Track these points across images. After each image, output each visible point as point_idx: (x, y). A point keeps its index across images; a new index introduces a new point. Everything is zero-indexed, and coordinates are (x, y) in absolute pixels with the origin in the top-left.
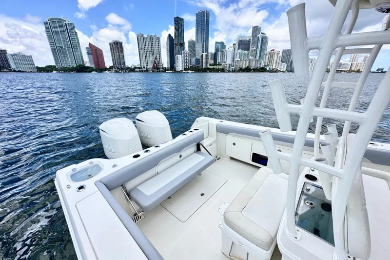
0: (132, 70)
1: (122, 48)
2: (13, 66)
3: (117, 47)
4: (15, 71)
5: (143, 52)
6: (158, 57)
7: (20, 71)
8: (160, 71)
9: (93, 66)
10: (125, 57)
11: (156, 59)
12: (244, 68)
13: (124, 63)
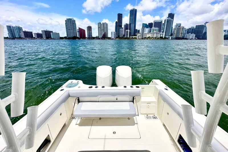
1: (91, 29)
2: (52, 37)
3: (89, 28)
4: (52, 39)
5: (100, 28)
7: (54, 39)
9: (79, 36)
11: (105, 33)
13: (92, 35)
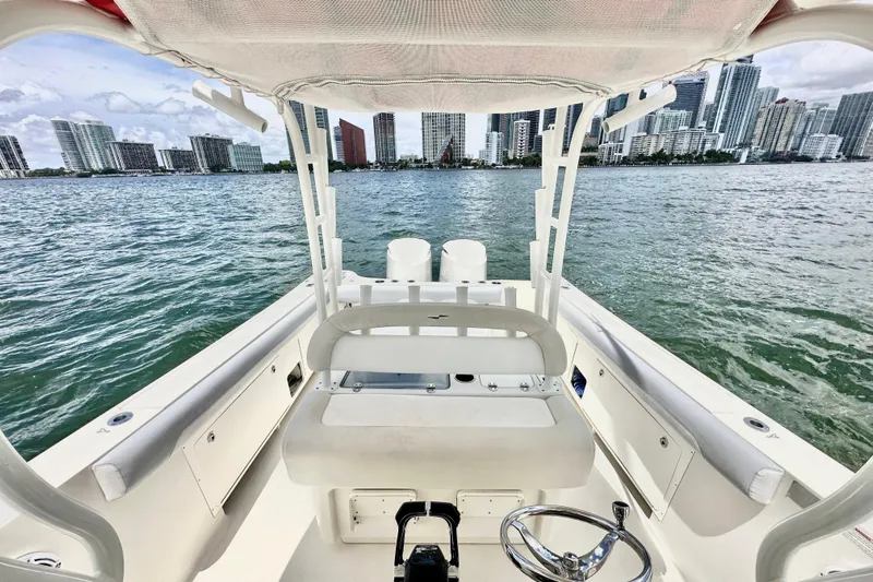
0: (403, 165)
1: (392, 124)
2: (234, 164)
3: (385, 123)
4: (235, 171)
6: (457, 139)
8: (455, 167)
9: (342, 160)
10: (397, 142)
11: (452, 141)
12: (650, 154)
13: (394, 153)
